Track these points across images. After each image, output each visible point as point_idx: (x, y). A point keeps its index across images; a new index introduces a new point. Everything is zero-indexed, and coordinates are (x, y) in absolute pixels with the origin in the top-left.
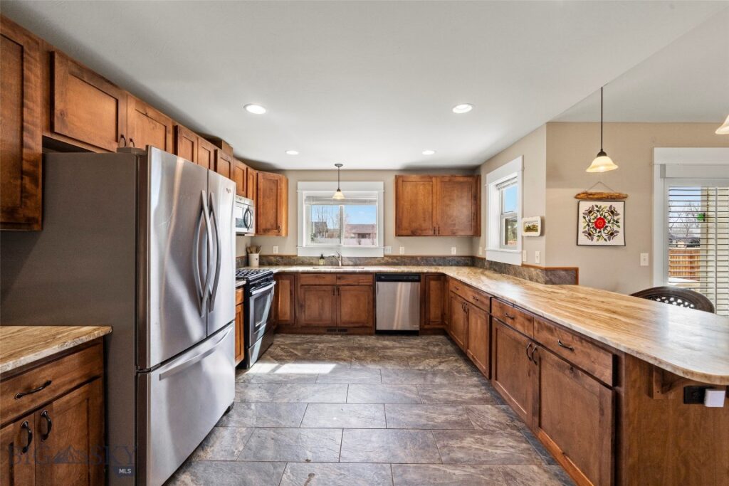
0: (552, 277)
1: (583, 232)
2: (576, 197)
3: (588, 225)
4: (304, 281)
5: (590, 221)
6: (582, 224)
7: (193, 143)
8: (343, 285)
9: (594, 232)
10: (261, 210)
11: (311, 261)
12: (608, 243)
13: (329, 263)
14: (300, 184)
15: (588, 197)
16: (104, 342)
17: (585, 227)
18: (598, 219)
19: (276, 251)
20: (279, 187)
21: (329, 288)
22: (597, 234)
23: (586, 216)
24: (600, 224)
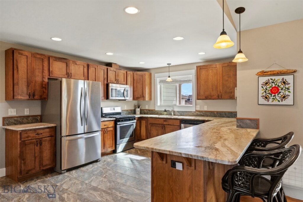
0: (241, 124)
1: (262, 96)
2: (256, 75)
3: (266, 92)
4: (150, 121)
5: (266, 89)
6: (261, 91)
7: (95, 68)
8: (167, 125)
9: (270, 96)
10: (135, 89)
11: (161, 113)
12: (281, 103)
13: (169, 114)
14: (156, 75)
15: (263, 74)
16: (55, 127)
17: (263, 93)
18: (273, 88)
19: (147, 108)
20: (144, 78)
21: (161, 125)
22: (272, 97)
23: (264, 86)
24: (275, 90)
